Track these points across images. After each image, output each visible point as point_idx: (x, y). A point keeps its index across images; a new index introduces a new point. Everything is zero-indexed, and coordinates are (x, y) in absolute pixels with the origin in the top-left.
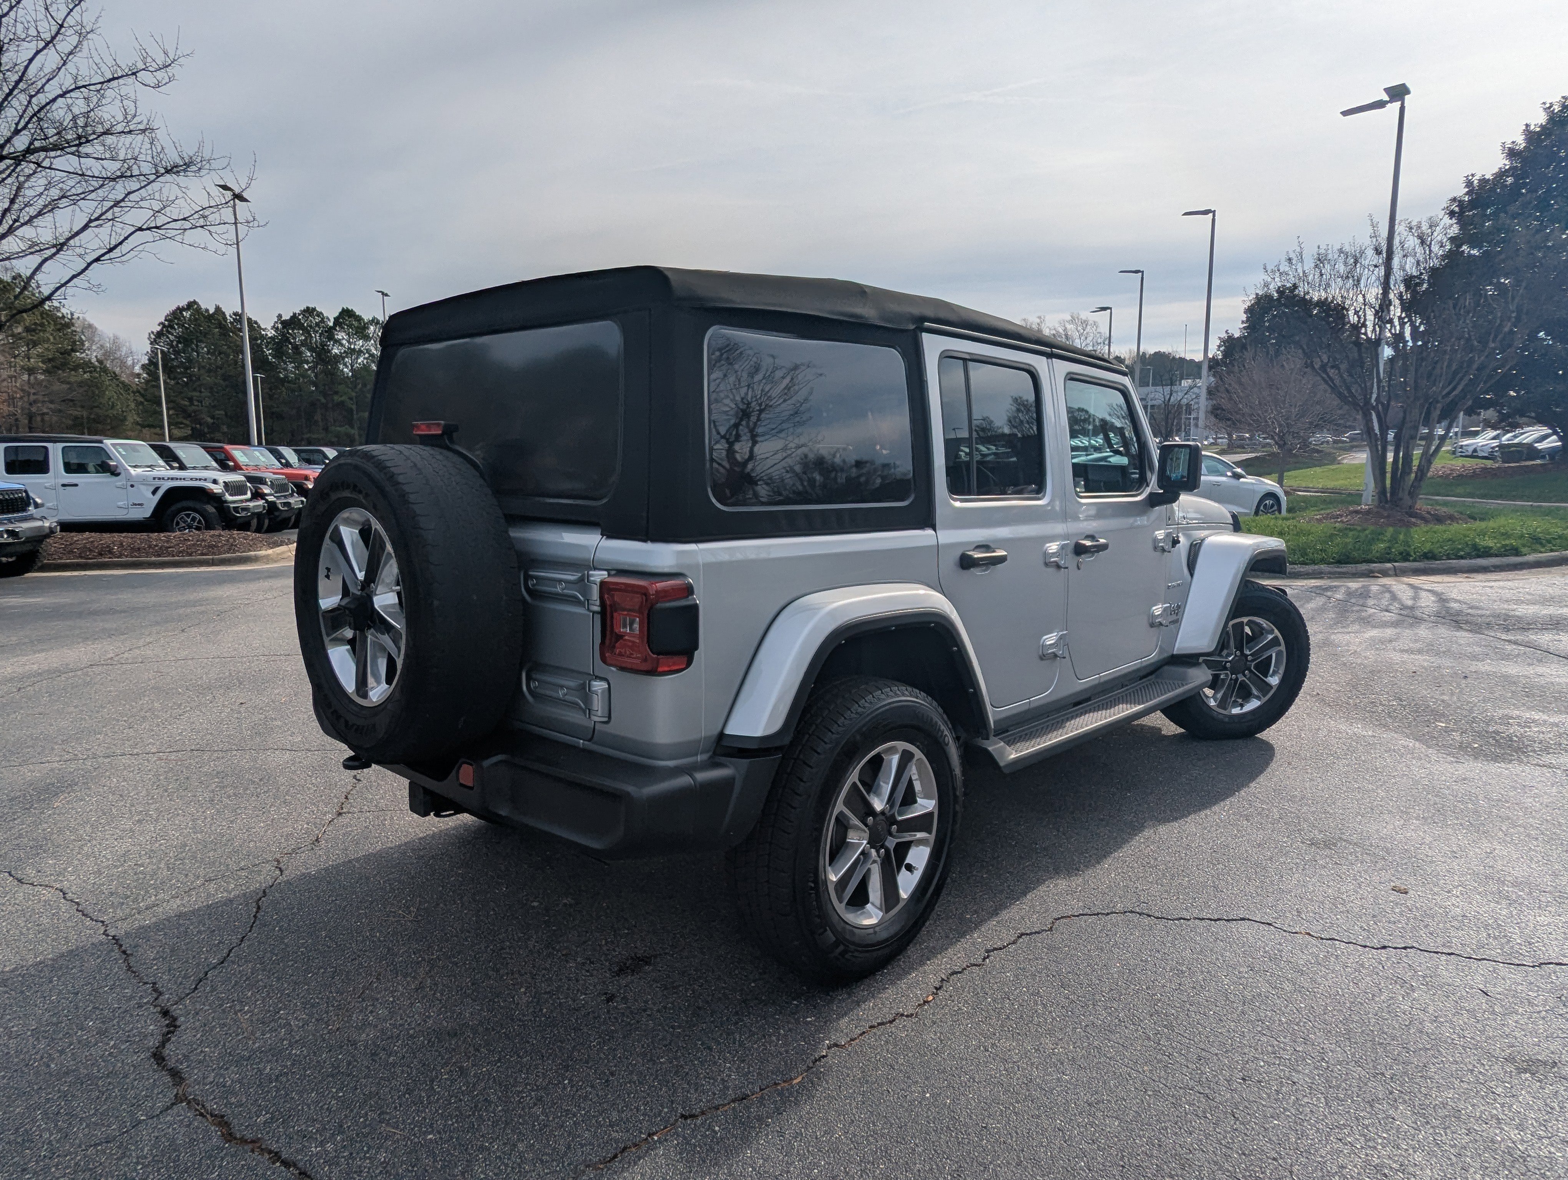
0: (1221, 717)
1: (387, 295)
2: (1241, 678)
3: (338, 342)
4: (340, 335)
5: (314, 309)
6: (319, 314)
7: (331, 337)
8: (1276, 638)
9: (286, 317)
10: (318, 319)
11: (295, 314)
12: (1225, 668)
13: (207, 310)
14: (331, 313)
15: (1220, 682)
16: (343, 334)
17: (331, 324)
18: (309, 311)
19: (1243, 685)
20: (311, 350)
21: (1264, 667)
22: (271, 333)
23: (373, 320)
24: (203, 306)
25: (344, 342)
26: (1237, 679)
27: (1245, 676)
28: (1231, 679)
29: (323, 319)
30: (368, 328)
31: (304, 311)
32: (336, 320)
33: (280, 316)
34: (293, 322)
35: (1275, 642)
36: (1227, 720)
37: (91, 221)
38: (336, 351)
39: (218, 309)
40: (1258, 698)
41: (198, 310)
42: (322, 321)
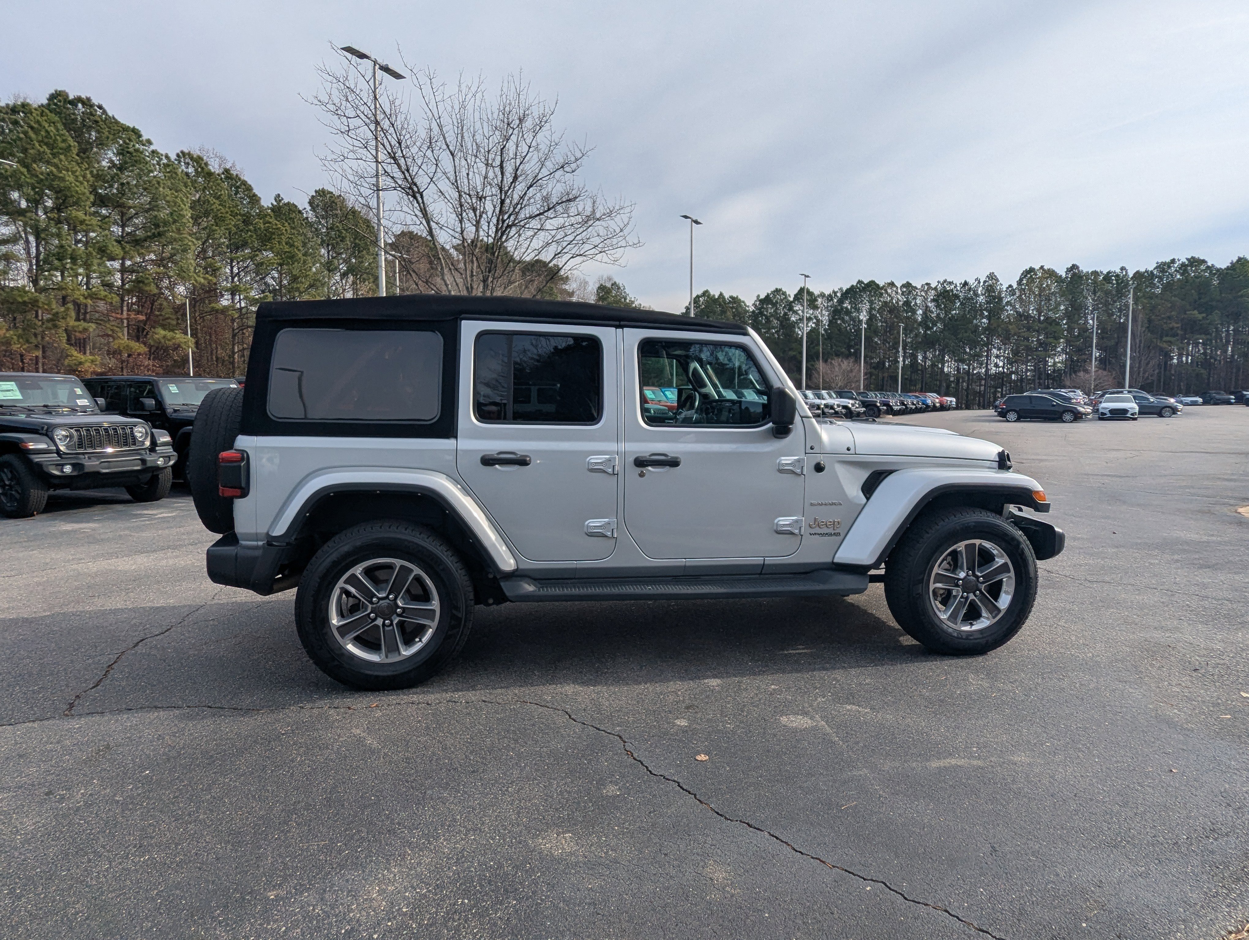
0: (950, 630)
1: (808, 277)
2: (972, 596)
3: (796, 312)
4: (797, 307)
5: (780, 290)
6: (784, 293)
7: (791, 309)
8: (1005, 564)
9: (762, 297)
10: (783, 297)
11: (768, 294)
12: (957, 585)
13: (714, 296)
14: (791, 292)
15: (952, 597)
16: (800, 306)
17: (791, 299)
18: (777, 291)
19: (972, 605)
20: (778, 319)
21: (995, 590)
22: (752, 308)
23: (821, 294)
24: (712, 293)
25: (800, 312)
26: (967, 598)
27: (976, 596)
28: (962, 597)
29: (786, 296)
30: (817, 300)
31: (774, 291)
32: (796, 296)
33: (758, 296)
34: (767, 300)
35: (1004, 568)
36: (955, 634)
37: (556, 255)
38: (793, 319)
39: (721, 294)
40: (988, 619)
41: (709, 296)
42: (786, 298)
